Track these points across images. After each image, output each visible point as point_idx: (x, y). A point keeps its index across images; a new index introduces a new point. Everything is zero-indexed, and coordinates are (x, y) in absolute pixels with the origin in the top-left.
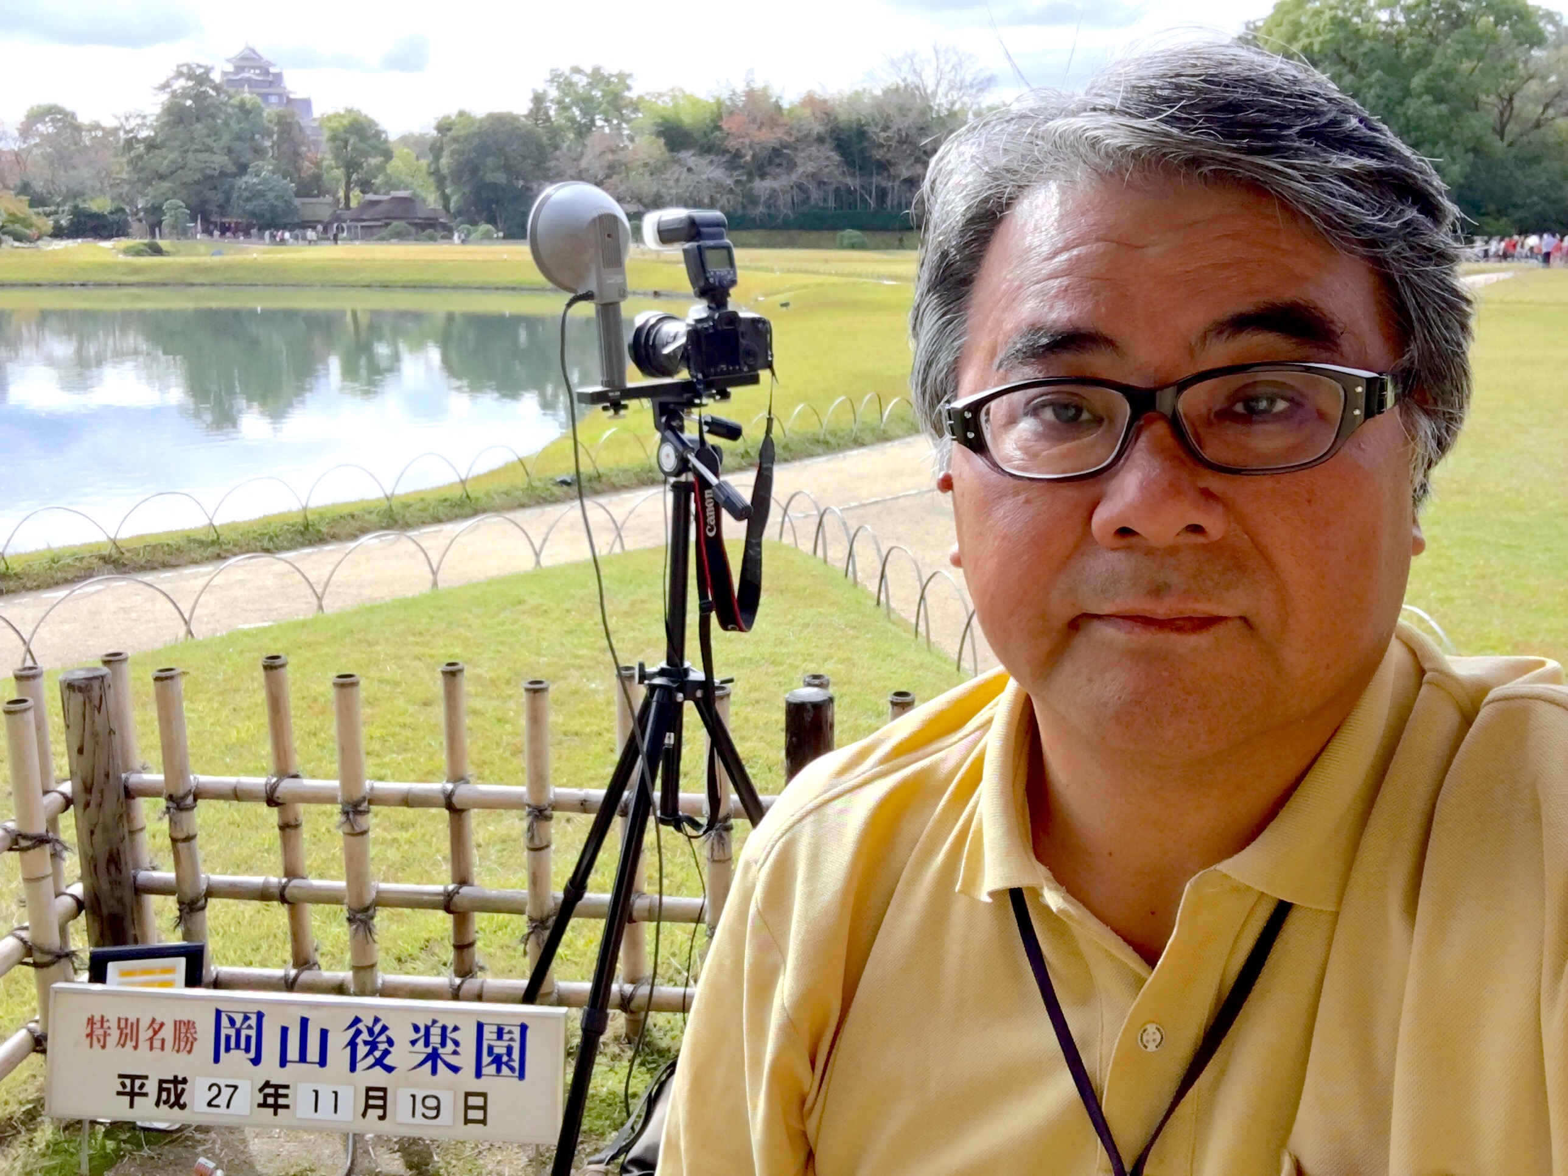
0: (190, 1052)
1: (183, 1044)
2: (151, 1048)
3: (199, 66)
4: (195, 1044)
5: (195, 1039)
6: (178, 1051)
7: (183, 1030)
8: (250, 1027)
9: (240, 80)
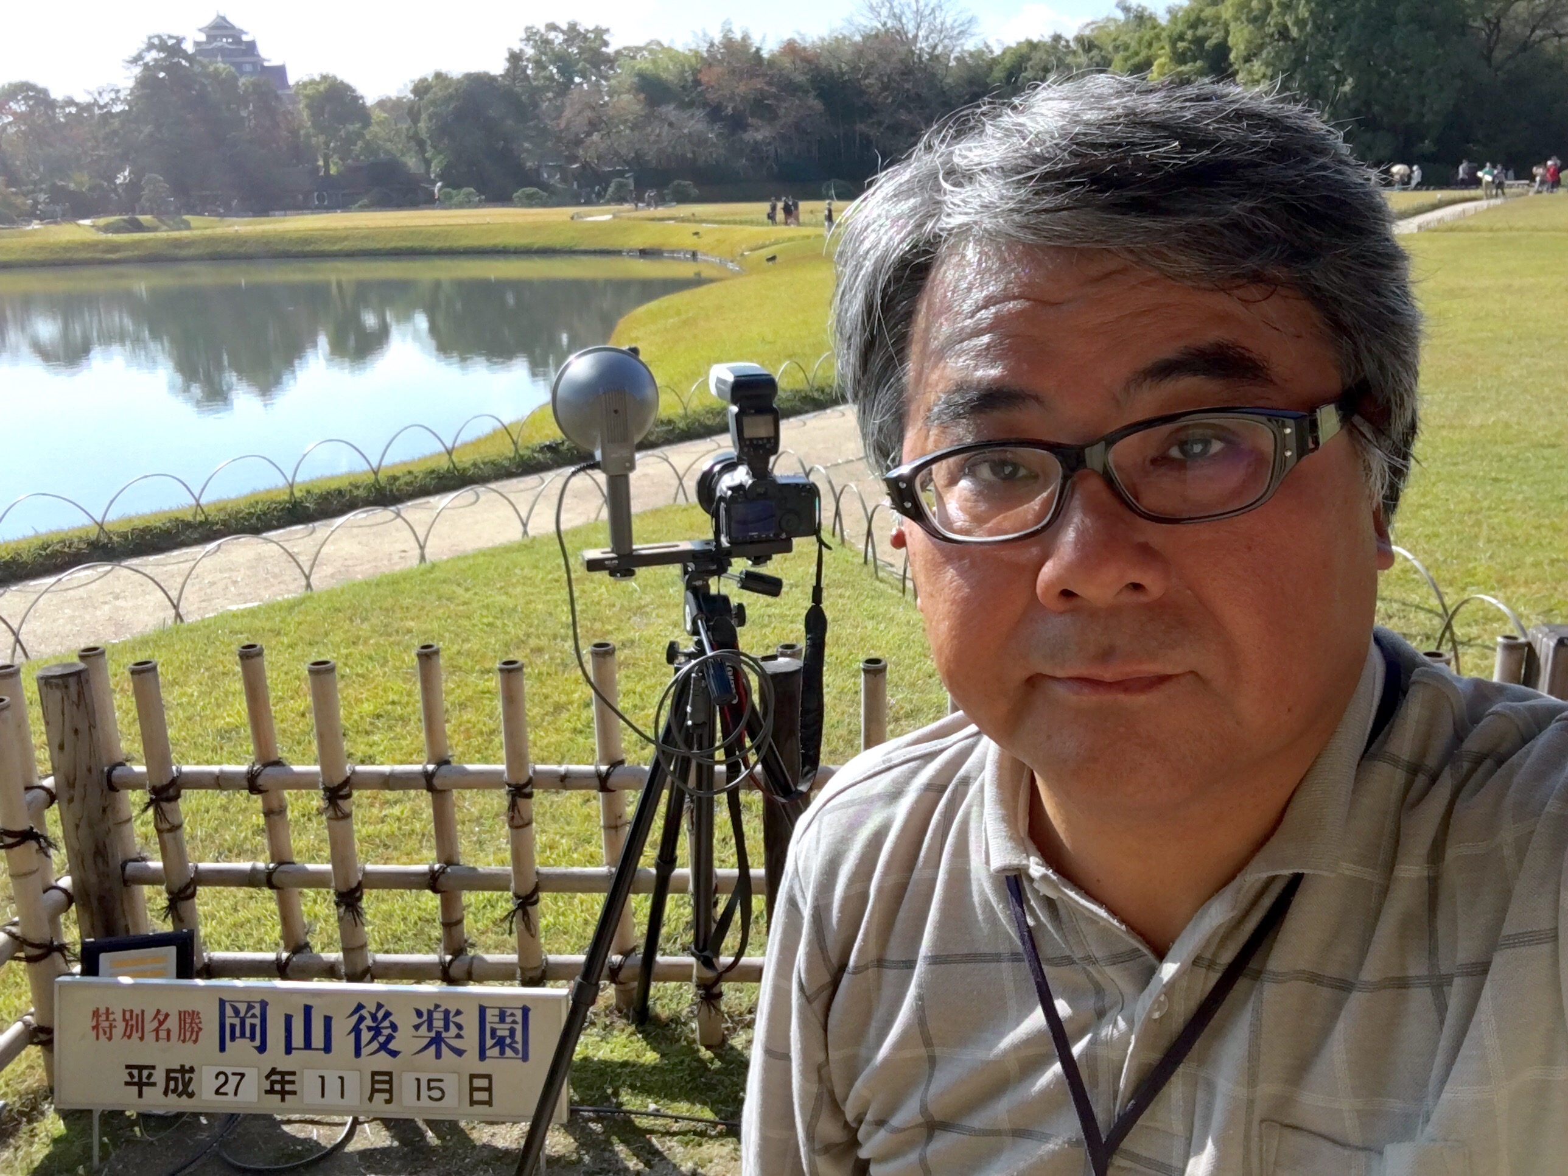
0: (195, 1041)
1: (188, 1034)
2: (157, 1040)
3: (170, 37)
4: (200, 1034)
5: (200, 1029)
6: (184, 1041)
7: (188, 1021)
8: (254, 1016)
9: (213, 49)
